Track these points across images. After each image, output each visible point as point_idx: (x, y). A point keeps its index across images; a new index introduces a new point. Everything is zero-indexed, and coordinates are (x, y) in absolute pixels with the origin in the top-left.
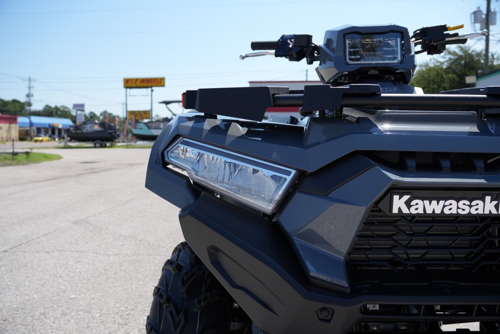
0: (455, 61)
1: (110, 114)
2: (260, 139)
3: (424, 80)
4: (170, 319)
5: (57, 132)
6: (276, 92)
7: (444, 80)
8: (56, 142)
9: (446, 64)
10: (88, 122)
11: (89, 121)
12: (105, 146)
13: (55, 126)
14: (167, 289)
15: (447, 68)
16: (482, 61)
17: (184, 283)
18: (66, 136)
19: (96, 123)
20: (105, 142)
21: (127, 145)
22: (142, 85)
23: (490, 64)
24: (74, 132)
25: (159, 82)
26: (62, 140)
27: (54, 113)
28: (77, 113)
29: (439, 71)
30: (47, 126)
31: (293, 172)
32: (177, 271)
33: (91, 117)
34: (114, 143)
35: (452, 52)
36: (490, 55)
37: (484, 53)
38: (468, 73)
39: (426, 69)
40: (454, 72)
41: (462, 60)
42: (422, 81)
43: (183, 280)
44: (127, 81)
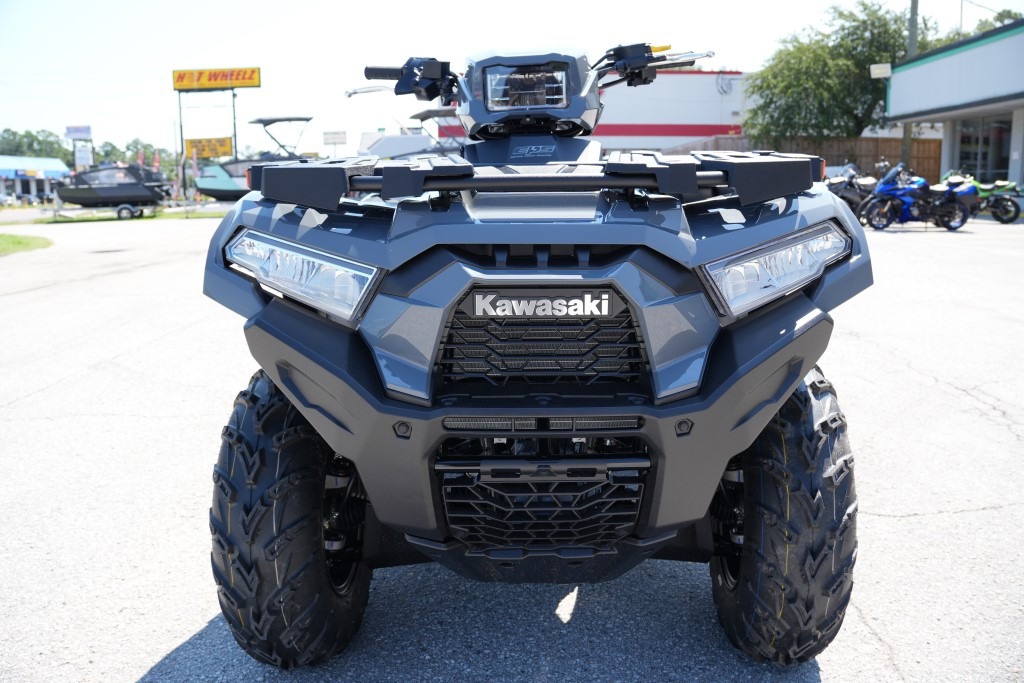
0: (853, 32)
1: (147, 147)
2: (348, 231)
3: (790, 69)
4: (242, 460)
5: (33, 188)
6: (355, 173)
7: (829, 70)
8: (36, 210)
9: (834, 38)
10: (101, 167)
11: (102, 163)
12: (141, 216)
13: (29, 174)
14: (238, 427)
15: (835, 47)
16: (906, 33)
17: (259, 416)
18: (54, 196)
19: (117, 168)
20: (141, 208)
21: (187, 212)
22: (213, 84)
23: (919, 38)
24: (72, 187)
25: (247, 78)
26: (46, 205)
27: (25, 148)
28: (74, 146)
29: (819, 52)
30: (12, 176)
31: (375, 270)
32: (251, 404)
33: (107, 154)
34: (159, 208)
35: (846, 13)
36: (920, 20)
37: (908, 16)
38: (877, 58)
39: (794, 46)
40: (849, 55)
41: (865, 30)
42: (786, 72)
43: (258, 413)
44: (180, 77)
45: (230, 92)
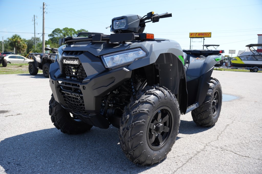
22: (199, 36)
25: (208, 35)
44: (191, 34)
45: (203, 38)
